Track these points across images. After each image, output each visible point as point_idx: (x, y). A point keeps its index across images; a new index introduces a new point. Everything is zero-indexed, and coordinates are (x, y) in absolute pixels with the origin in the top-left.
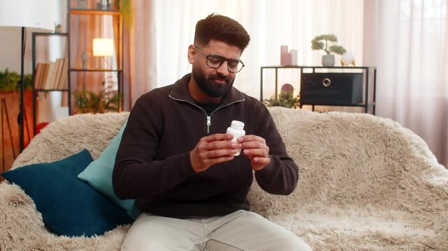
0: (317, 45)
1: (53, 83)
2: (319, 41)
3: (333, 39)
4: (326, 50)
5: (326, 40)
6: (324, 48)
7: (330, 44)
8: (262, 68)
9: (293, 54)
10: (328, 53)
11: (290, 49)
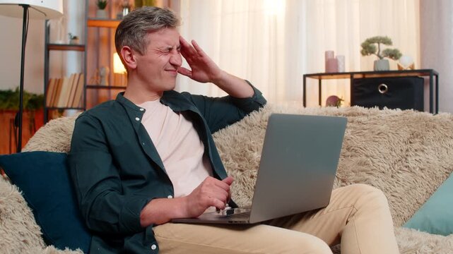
0: (367, 48)
1: (67, 102)
2: (371, 45)
3: (387, 41)
4: (378, 55)
5: (379, 43)
6: (377, 53)
7: (383, 47)
8: (305, 76)
9: (340, 60)
10: (381, 58)
11: (335, 55)
